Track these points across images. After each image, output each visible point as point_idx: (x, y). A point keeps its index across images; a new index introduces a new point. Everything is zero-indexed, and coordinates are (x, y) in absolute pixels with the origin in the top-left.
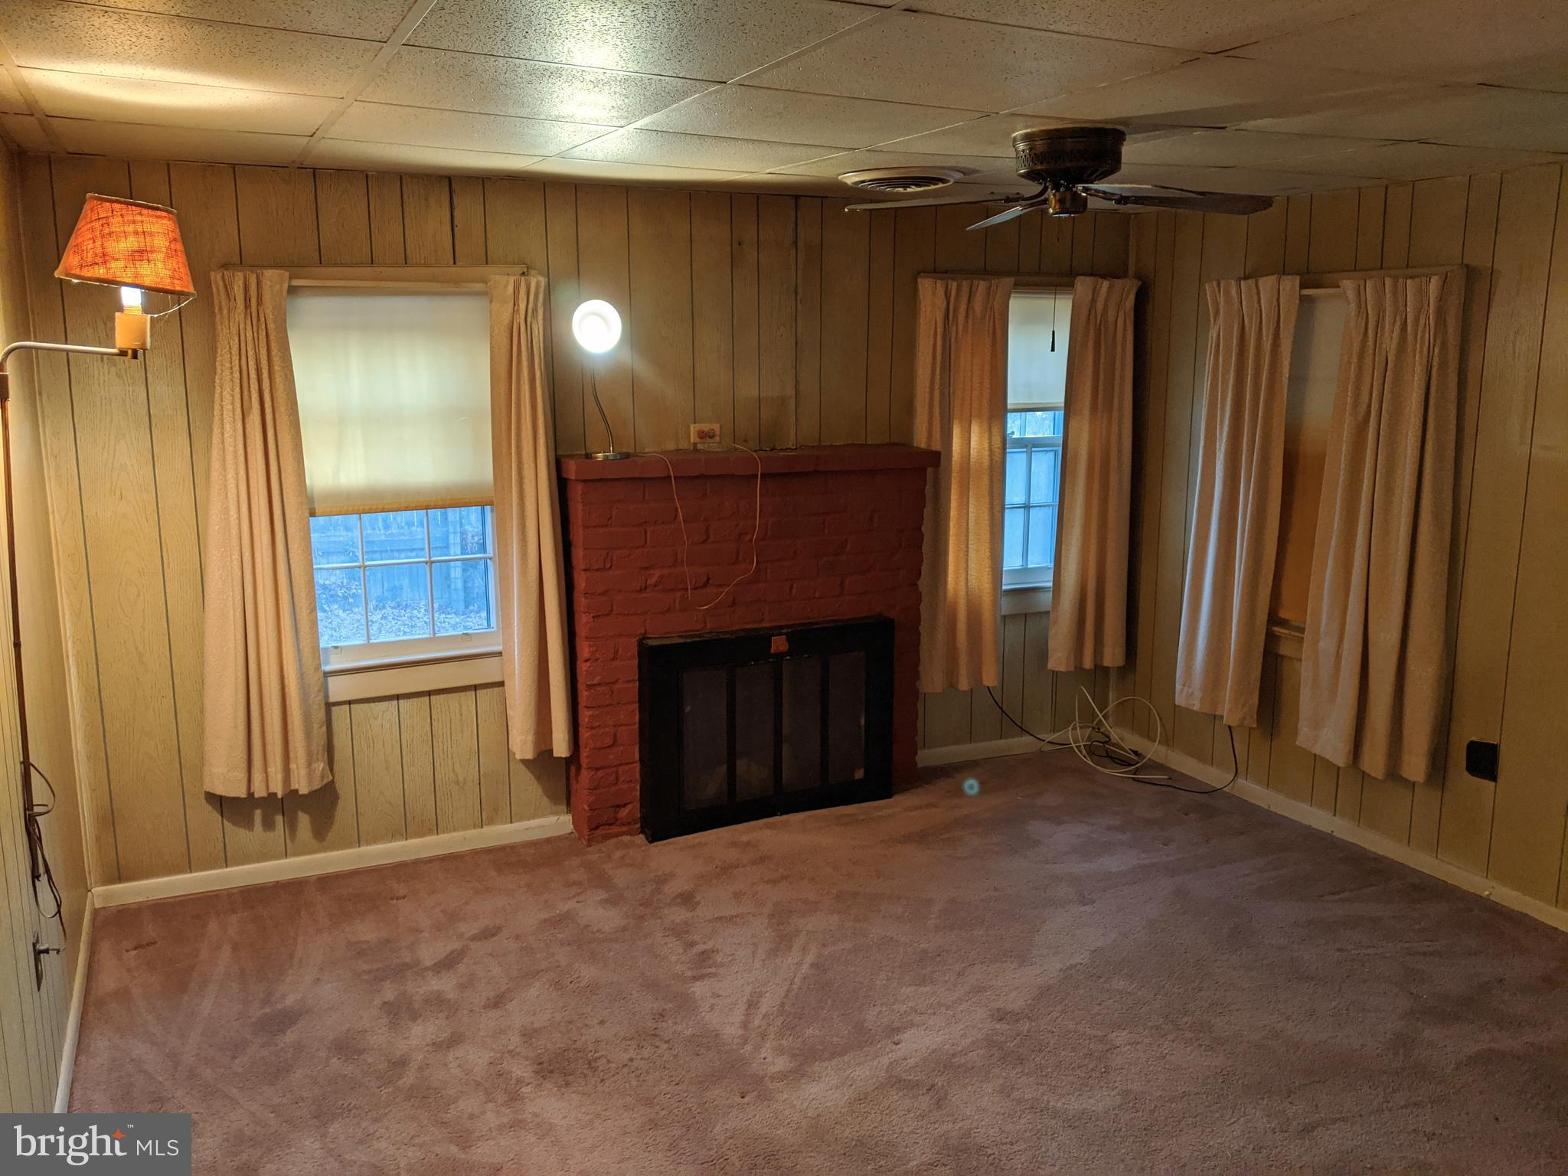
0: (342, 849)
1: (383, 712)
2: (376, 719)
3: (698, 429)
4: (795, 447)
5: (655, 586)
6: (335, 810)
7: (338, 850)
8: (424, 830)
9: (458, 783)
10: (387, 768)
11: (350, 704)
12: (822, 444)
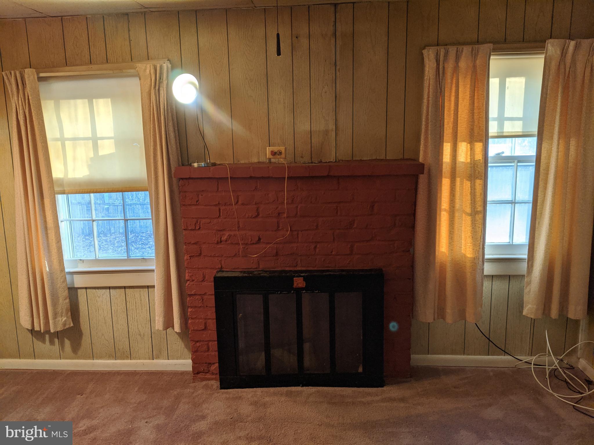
0: (85, 359)
1: (102, 294)
2: (99, 297)
3: (271, 150)
4: (335, 161)
5: (226, 241)
6: (81, 340)
7: (83, 360)
8: (123, 357)
9: (140, 335)
10: (105, 323)
11: (86, 289)
12: (354, 159)
